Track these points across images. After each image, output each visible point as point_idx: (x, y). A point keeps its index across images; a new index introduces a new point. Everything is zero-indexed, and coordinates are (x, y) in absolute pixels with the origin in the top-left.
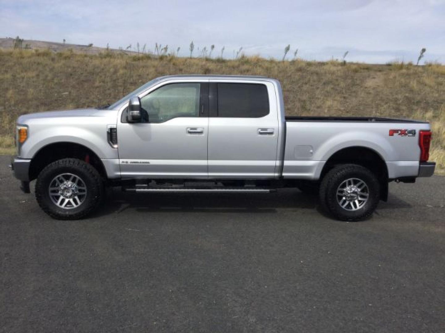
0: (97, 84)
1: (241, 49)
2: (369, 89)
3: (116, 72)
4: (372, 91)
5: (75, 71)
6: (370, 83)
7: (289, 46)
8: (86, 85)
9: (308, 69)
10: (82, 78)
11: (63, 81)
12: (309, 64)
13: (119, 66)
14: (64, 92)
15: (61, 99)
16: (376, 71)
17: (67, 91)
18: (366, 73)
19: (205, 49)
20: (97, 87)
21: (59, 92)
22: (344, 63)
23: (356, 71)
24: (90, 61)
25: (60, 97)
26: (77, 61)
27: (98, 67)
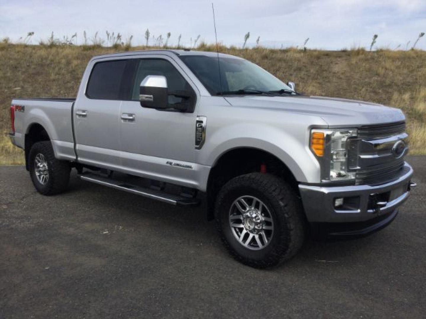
0: (53, 77)
1: (199, 37)
2: (338, 74)
3: (68, 63)
4: (342, 76)
5: (19, 63)
6: (336, 68)
7: (249, 33)
8: (40, 79)
9: (274, 56)
10: (31, 71)
11: (9, 74)
12: (273, 51)
13: (70, 57)
14: (16, 87)
15: (14, 95)
16: (336, 57)
17: (19, 87)
18: (328, 60)
19: (161, 36)
20: (54, 80)
21: (9, 88)
22: (305, 50)
23: (318, 58)
24: (34, 51)
25: (13, 93)
26: (18, 52)
27: (46, 59)
